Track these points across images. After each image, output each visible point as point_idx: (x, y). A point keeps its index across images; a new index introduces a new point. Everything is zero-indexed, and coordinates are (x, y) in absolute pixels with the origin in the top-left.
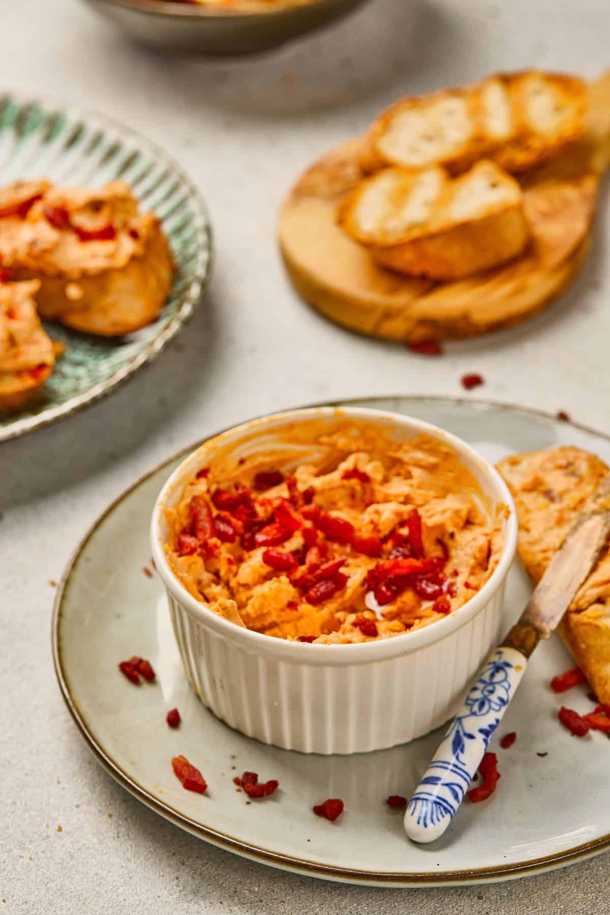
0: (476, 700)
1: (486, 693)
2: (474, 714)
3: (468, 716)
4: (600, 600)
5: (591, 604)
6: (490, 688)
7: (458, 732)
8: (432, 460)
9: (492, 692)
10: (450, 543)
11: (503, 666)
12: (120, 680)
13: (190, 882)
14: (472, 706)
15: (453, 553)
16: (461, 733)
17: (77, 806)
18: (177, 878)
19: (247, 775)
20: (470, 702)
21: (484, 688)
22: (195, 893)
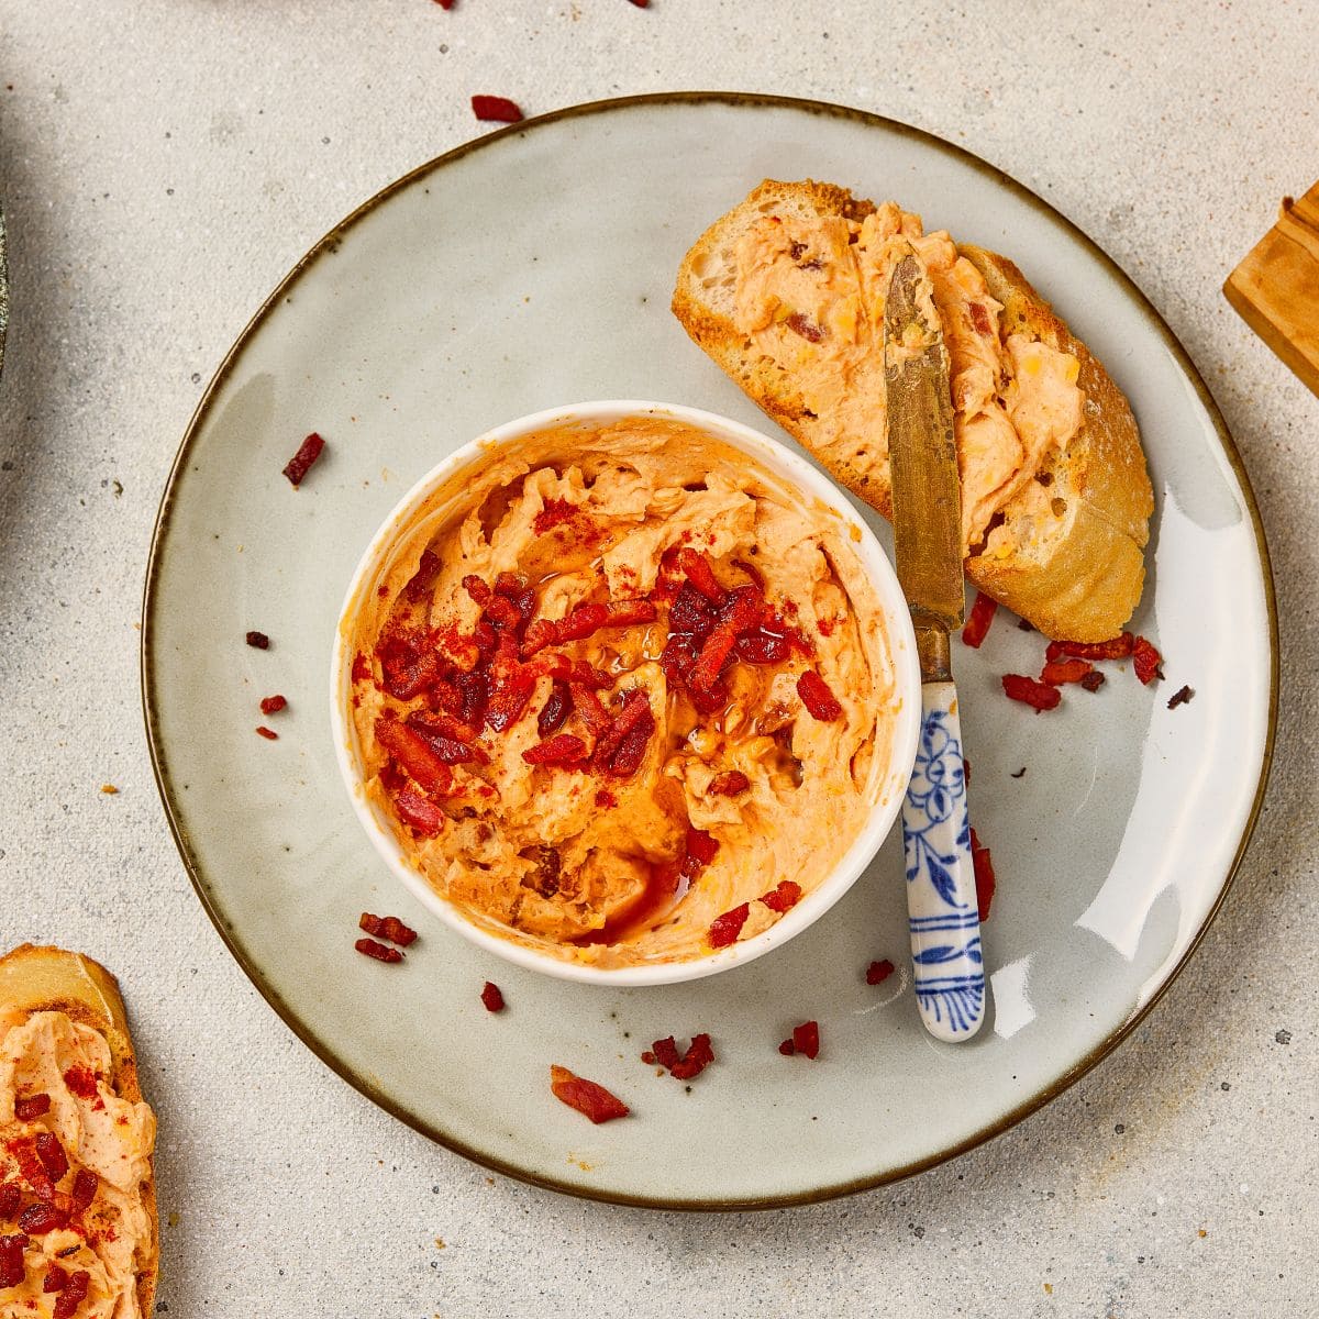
0: (927, 795)
1: (935, 778)
2: (937, 821)
3: (931, 827)
4: (998, 519)
5: (987, 532)
6: (936, 767)
7: (929, 859)
8: (658, 441)
9: (941, 773)
10: (755, 560)
11: (932, 720)
12: (371, 969)
13: (673, 1234)
14: (925, 807)
15: (768, 572)
16: (937, 861)
17: (436, 1190)
18: (650, 1237)
19: (658, 1045)
20: (919, 801)
21: (928, 769)
22: (689, 1247)
